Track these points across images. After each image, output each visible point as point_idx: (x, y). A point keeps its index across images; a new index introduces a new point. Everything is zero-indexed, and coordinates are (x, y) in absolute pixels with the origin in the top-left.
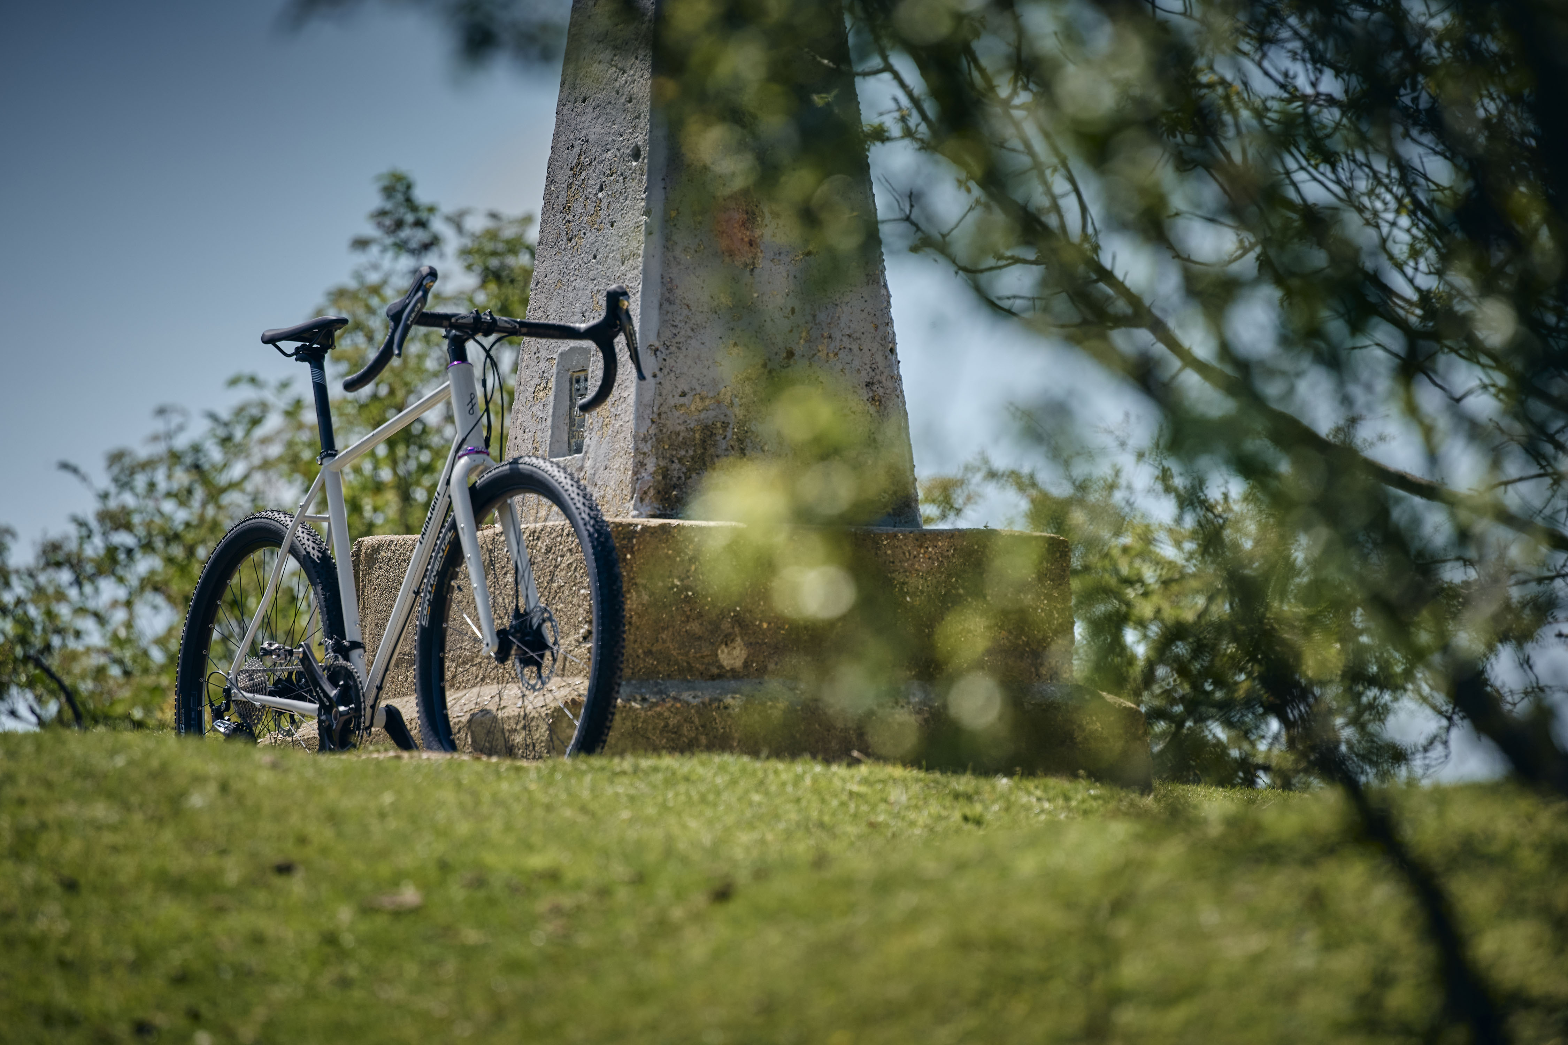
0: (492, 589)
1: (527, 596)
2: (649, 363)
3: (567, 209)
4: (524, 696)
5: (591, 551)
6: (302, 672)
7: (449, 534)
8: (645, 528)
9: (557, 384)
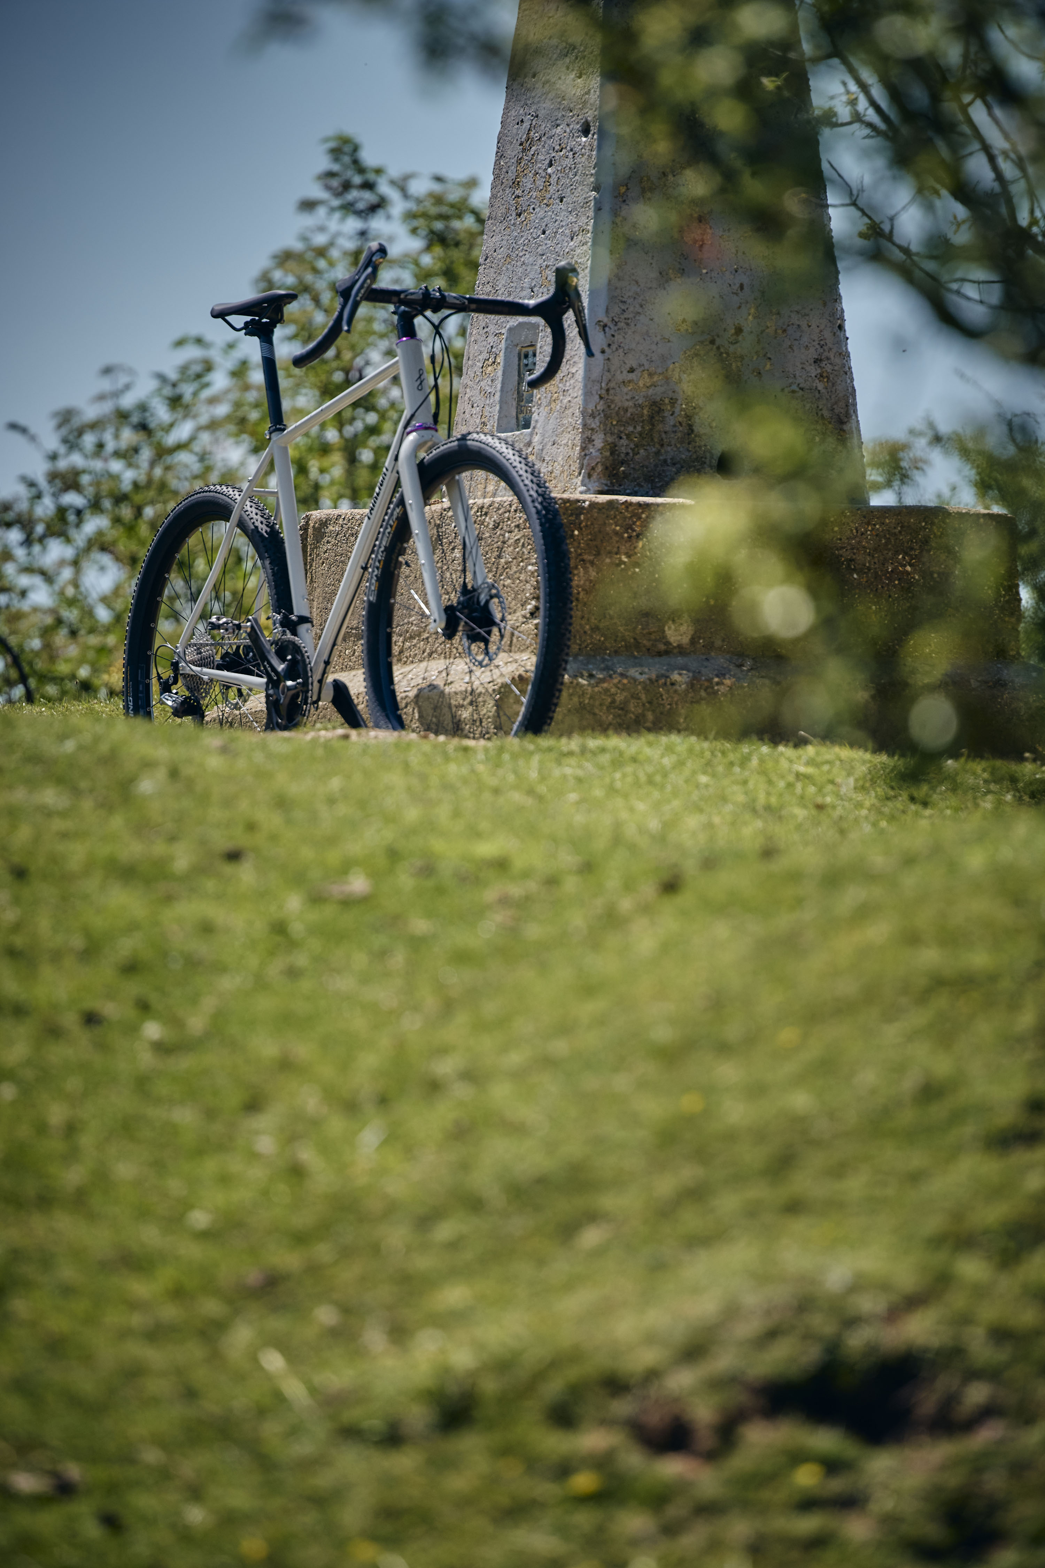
0: (439, 565)
1: (475, 572)
2: (598, 339)
3: (516, 184)
4: (471, 672)
5: (538, 528)
6: (249, 646)
7: (398, 510)
8: (593, 505)
9: (505, 360)
